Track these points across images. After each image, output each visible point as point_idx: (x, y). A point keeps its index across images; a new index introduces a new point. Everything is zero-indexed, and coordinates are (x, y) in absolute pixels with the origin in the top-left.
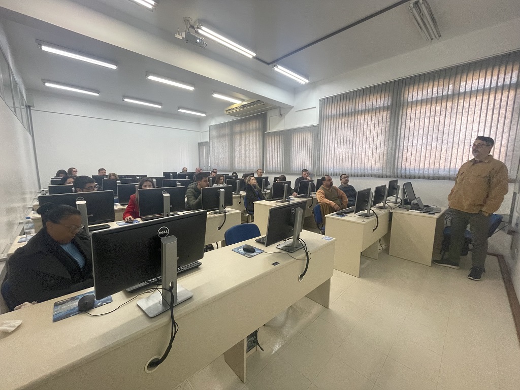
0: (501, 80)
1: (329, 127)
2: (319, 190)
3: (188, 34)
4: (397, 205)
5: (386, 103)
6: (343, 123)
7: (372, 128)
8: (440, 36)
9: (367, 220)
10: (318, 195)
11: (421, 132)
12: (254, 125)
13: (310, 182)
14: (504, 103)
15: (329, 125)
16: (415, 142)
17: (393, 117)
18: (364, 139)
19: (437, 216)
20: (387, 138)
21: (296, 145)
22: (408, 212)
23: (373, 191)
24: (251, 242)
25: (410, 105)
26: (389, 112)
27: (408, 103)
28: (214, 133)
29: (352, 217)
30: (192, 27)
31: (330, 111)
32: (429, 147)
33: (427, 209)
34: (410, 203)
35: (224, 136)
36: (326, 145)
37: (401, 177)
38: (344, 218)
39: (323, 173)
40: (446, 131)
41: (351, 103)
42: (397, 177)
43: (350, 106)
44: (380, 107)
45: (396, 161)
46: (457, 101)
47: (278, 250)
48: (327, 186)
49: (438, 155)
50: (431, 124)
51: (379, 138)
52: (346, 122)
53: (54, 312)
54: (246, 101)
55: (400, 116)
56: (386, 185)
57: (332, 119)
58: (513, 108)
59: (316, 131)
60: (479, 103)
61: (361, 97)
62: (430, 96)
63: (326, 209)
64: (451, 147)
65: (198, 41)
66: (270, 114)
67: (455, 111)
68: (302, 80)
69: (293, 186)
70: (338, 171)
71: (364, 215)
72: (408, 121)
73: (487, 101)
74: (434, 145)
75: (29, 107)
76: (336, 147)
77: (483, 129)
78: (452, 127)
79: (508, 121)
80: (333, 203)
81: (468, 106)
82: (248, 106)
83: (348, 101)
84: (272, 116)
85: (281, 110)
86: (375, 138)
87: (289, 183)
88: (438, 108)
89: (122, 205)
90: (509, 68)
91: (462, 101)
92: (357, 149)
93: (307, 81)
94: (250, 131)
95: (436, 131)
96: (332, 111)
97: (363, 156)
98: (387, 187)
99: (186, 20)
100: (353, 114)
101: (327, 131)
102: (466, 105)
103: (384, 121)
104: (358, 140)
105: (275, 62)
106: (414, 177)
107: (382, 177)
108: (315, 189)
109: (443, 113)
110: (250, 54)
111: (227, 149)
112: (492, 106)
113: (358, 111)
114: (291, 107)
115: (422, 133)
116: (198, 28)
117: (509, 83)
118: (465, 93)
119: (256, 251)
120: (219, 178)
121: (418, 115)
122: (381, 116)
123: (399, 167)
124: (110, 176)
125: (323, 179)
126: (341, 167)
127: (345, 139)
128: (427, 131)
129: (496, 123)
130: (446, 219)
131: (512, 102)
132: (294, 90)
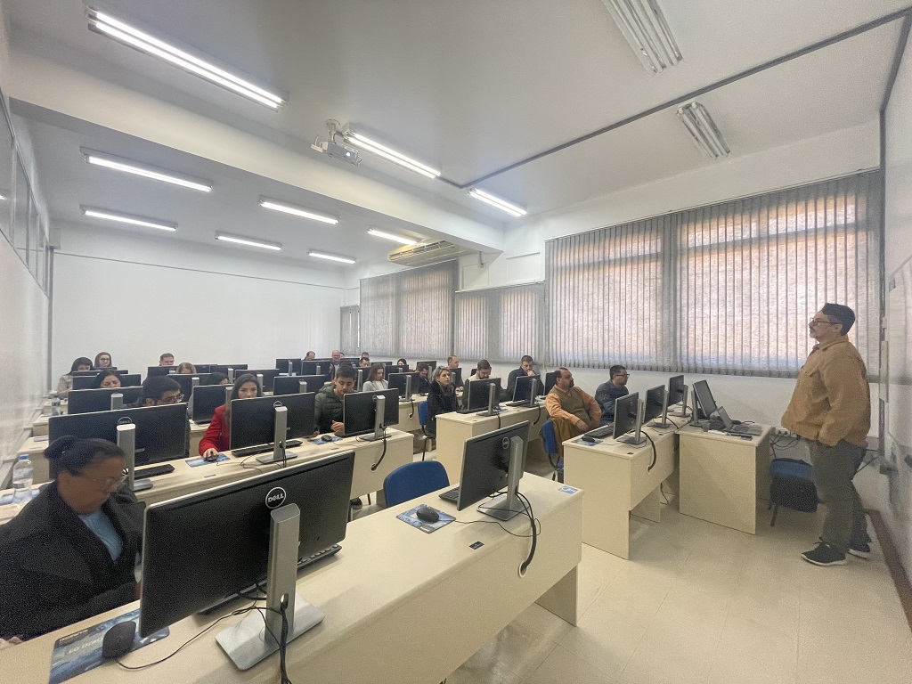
0: (830, 217)
1: (563, 286)
2: (550, 395)
3: (332, 145)
4: (687, 420)
5: (653, 248)
6: (586, 279)
7: (634, 288)
8: (728, 152)
9: (636, 452)
10: (549, 403)
11: (714, 296)
12: (437, 279)
13: (534, 379)
14: (840, 254)
15: (563, 282)
16: (706, 311)
17: (667, 271)
18: (623, 306)
19: (756, 441)
20: (659, 305)
21: (509, 314)
22: (705, 435)
23: (643, 397)
24: (432, 500)
25: (692, 252)
26: (659, 263)
27: (688, 249)
28: (369, 292)
29: (610, 446)
30: (340, 134)
31: (563, 260)
32: (730, 321)
33: (738, 429)
34: (708, 416)
35: (385, 296)
36: (559, 314)
37: (689, 371)
38: (596, 447)
39: (555, 361)
40: (755, 296)
41: (596, 248)
42: (682, 371)
43: (596, 252)
44: (644, 256)
45: (678, 342)
46: (766, 249)
47: (480, 517)
48: (564, 387)
49: (746, 334)
50: (730, 284)
51: (646, 305)
52: (591, 277)
53: (53, 662)
54: (424, 242)
55: (678, 271)
56: (663, 387)
57: (568, 272)
58: (856, 261)
59: (541, 292)
60: (801, 252)
61: (613, 239)
62: (722, 240)
63: (564, 430)
64: (766, 321)
65: (348, 154)
66: (463, 263)
67: (766, 264)
68: (517, 212)
69: (504, 385)
70: (581, 358)
71: (631, 442)
72: (692, 278)
73: (813, 249)
74: (738, 318)
75: (52, 249)
76: (576, 319)
77: (814, 293)
78: (764, 290)
79: (851, 281)
80: (574, 418)
81: (785, 257)
82: (427, 249)
83: (591, 245)
84: (467, 267)
85: (482, 256)
86: (640, 305)
87: (498, 381)
88: (738, 259)
89: (199, 423)
90: (841, 200)
91: (775, 248)
92: (611, 322)
93: (524, 213)
94: (431, 290)
95: (738, 295)
96: (565, 259)
97: (623, 334)
98: (667, 389)
99: (330, 124)
100: (601, 266)
101: (559, 292)
102: (782, 255)
103: (653, 275)
104: (611, 308)
105: (471, 184)
106: (711, 372)
107: (657, 369)
108: (543, 390)
109: (747, 265)
110: (431, 173)
111: (390, 319)
112: (823, 257)
113: (610, 261)
114: (500, 252)
115: (716, 298)
116: (349, 135)
117: (843, 222)
118: (777, 236)
119: (442, 518)
120: (375, 371)
121: (706, 270)
122: (647, 269)
123: (684, 353)
124: (180, 368)
125: (558, 374)
126: (585, 353)
127: (590, 305)
128: (724, 295)
129: (833, 284)
130: (772, 445)
131: (854, 252)
132: (504, 225)
